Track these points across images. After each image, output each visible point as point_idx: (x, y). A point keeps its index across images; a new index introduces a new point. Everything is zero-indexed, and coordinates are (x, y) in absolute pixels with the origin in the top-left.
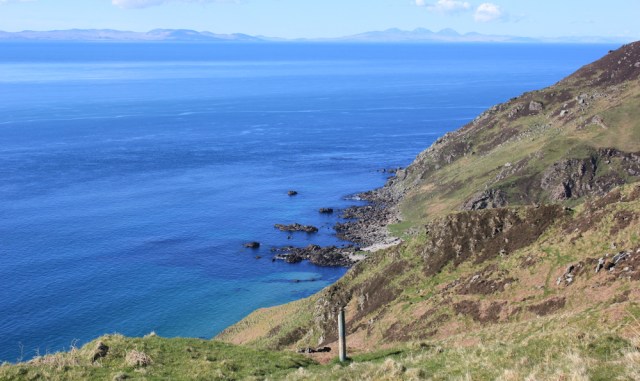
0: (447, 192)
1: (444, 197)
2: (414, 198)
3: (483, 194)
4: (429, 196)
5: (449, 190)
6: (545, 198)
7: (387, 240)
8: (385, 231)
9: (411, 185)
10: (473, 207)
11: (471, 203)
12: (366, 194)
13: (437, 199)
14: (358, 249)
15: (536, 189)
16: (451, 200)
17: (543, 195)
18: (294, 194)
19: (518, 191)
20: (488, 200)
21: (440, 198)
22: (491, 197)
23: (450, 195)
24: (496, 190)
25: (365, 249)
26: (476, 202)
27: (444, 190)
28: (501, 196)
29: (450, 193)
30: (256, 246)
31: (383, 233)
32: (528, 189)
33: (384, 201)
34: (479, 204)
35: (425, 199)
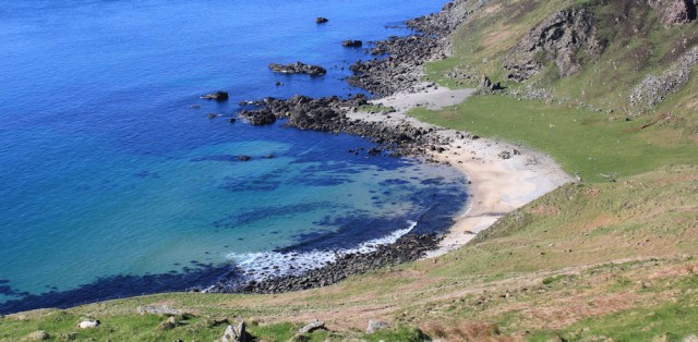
0: (515, 14)
1: (508, 22)
2: (471, 25)
3: (558, 17)
4: (492, 21)
5: (518, 12)
6: (655, 20)
7: (416, 86)
8: (419, 72)
9: (474, 8)
10: (543, 36)
11: (539, 30)
12: (417, 20)
13: (500, 25)
14: (363, 103)
15: (639, 7)
16: (517, 27)
17: (651, 16)
18: (322, 21)
19: (613, 11)
20: (565, 26)
21: (505, 24)
22: (570, 20)
23: (518, 19)
24: (577, 11)
25: (375, 102)
26: (547, 29)
27: (511, 12)
28: (585, 18)
29: (519, 16)
30: (222, 97)
31: (414, 74)
32: (627, 8)
33: (437, 29)
34: (551, 32)
35: (485, 25)
